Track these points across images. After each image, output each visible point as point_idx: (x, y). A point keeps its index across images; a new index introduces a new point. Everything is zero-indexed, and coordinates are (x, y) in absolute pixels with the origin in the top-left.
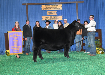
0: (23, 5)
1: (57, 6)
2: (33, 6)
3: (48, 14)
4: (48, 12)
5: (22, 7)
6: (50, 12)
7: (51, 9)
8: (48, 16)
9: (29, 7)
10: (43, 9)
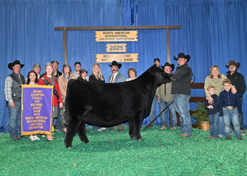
0: (57, 29)
1: (128, 35)
2: (77, 32)
3: (108, 50)
4: (108, 45)
5: (56, 33)
6: (113, 45)
7: (116, 40)
8: (109, 55)
9: (70, 33)
10: (97, 40)
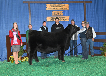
0: (25, 3)
1: (64, 6)
2: (36, 4)
3: (53, 14)
4: (53, 12)
6: (56, 12)
7: (57, 9)
8: (54, 17)
9: (32, 5)
10: (47, 9)
